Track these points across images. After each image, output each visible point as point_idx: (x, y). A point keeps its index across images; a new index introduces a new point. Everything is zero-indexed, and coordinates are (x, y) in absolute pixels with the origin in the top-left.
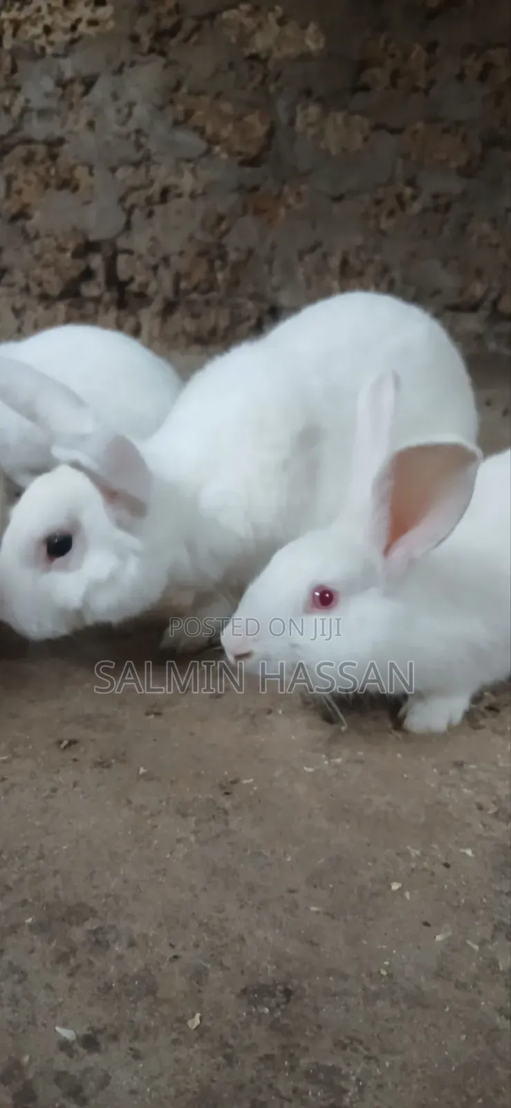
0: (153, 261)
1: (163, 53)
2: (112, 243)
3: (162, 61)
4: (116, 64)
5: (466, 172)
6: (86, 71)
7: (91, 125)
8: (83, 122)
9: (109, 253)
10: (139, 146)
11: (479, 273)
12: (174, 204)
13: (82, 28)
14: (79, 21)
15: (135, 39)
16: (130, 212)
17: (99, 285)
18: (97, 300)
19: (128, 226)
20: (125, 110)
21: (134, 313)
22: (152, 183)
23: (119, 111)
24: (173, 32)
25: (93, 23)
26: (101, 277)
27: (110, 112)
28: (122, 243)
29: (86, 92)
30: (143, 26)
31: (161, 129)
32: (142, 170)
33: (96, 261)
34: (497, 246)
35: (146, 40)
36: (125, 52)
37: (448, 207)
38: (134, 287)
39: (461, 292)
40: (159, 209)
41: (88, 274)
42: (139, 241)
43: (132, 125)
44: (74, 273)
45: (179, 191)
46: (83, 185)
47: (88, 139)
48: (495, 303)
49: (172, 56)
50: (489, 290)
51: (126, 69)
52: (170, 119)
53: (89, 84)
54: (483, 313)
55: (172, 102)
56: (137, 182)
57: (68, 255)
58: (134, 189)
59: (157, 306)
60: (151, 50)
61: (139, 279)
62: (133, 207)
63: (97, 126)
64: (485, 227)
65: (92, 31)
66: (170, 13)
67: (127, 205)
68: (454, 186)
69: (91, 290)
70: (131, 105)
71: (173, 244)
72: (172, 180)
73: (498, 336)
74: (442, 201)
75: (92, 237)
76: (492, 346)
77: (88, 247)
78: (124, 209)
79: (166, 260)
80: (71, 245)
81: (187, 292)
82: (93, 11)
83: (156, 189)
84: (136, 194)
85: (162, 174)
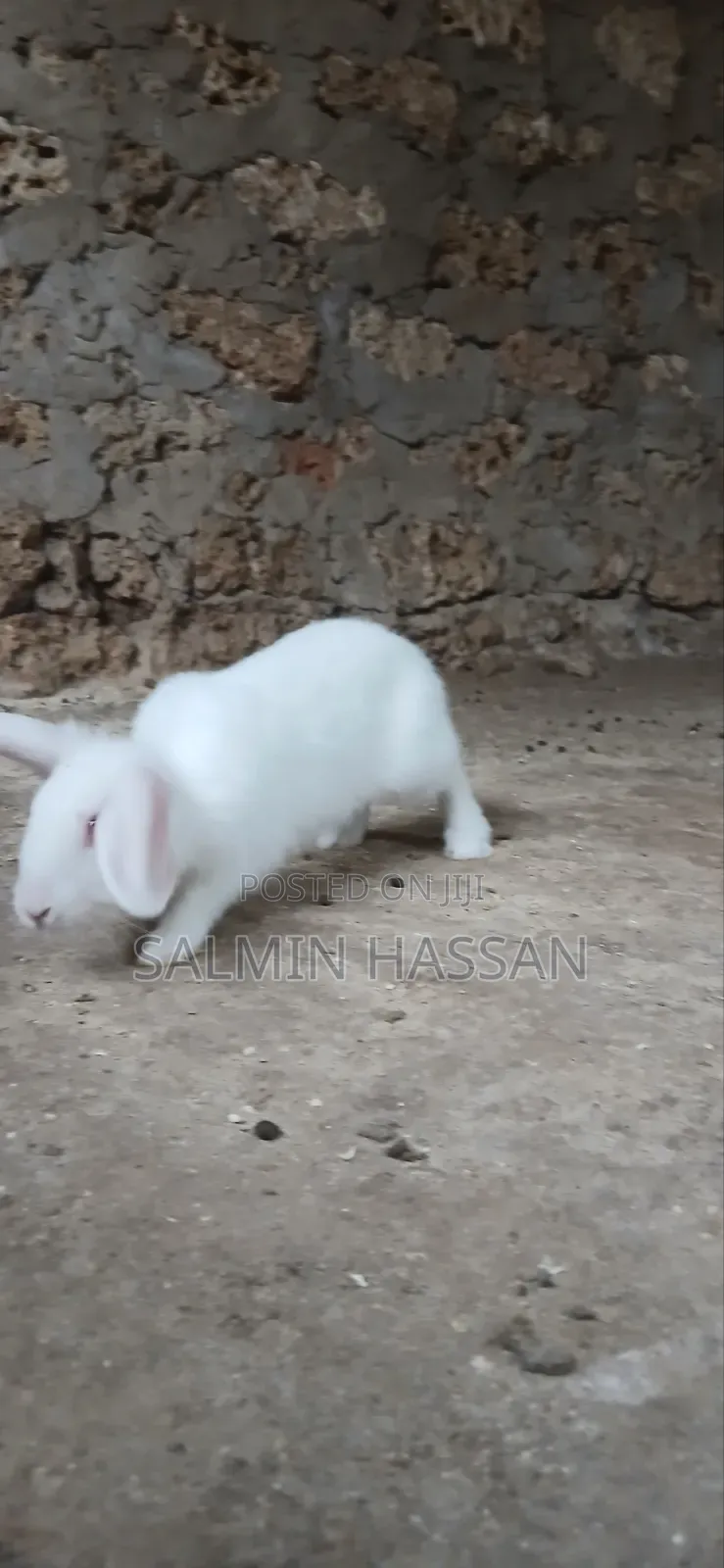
0: (151, 549)
1: (146, 232)
2: (83, 522)
3: (148, 241)
4: (74, 248)
5: (590, 401)
6: (31, 258)
7: (40, 339)
8: (28, 336)
9: (80, 539)
10: (119, 373)
11: (618, 544)
12: (177, 459)
13: (19, 189)
14: (13, 179)
15: (103, 208)
16: (108, 474)
17: (67, 590)
18: (64, 614)
19: (108, 495)
20: (95, 318)
21: (122, 630)
22: (142, 427)
23: (85, 319)
24: (160, 199)
25: (37, 183)
26: (70, 578)
27: (71, 321)
28: (99, 523)
29: (28, 293)
30: (114, 188)
31: (152, 345)
32: (125, 410)
33: (61, 553)
34: (637, 504)
35: (120, 209)
36: (89, 229)
37: (568, 451)
38: (122, 590)
39: (597, 572)
40: (153, 468)
41: (48, 574)
42: (126, 518)
43: (107, 341)
44: (26, 573)
45: (182, 441)
46: (31, 433)
47: (41, 363)
48: (643, 584)
49: (161, 233)
50: (636, 565)
51: (90, 255)
52: (165, 333)
53: (34, 277)
54: (630, 599)
55: (165, 305)
56: (118, 430)
57: (16, 544)
58: (115, 439)
59: (162, 617)
60: (130, 226)
61: (129, 577)
62: (114, 466)
63: (51, 344)
64: (619, 478)
65: (36, 193)
66: (154, 169)
67: (104, 464)
68: (576, 421)
69: (53, 598)
70: (103, 310)
71: (179, 523)
72: (173, 424)
73: (653, 631)
74: (560, 442)
75: (51, 516)
76: (647, 646)
77: (46, 532)
78: (100, 471)
79: (170, 545)
80: (20, 529)
81: (208, 593)
82: (36, 164)
83: (150, 436)
84: (118, 446)
85: (156, 416)
